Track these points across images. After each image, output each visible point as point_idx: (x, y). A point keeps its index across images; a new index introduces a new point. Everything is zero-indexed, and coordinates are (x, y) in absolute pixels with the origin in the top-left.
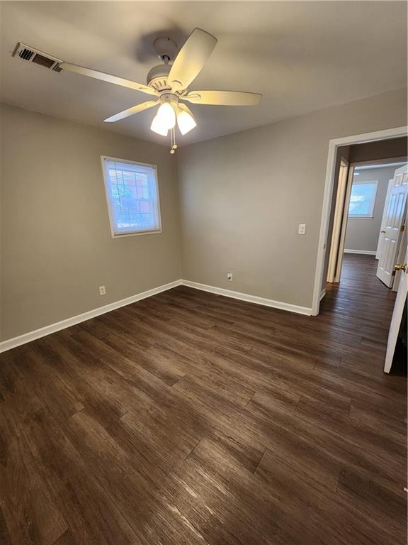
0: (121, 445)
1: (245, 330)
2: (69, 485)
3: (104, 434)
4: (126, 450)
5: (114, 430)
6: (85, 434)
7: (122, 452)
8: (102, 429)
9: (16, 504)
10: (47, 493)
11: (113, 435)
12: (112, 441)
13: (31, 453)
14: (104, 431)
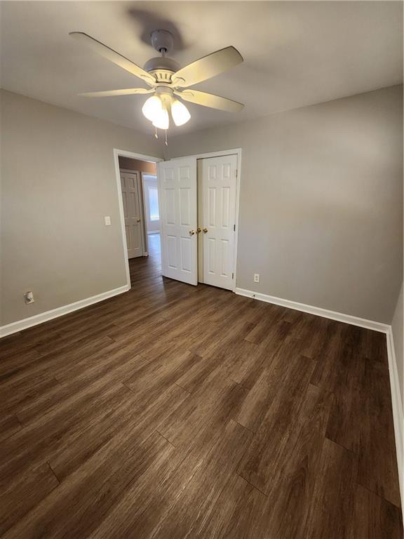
0: (260, 375)
1: (132, 319)
2: (294, 394)
3: (255, 389)
4: (262, 372)
5: (249, 384)
6: (259, 403)
7: (265, 373)
8: (251, 393)
9: (318, 422)
10: (304, 405)
11: (254, 382)
12: (258, 382)
13: (288, 440)
14: (252, 390)
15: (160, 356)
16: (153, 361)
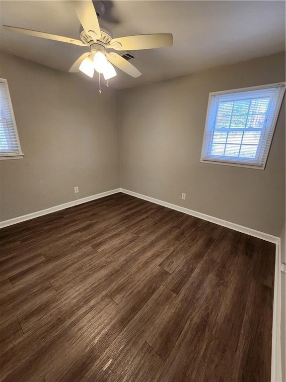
15: (120, 249)
16: (125, 246)
